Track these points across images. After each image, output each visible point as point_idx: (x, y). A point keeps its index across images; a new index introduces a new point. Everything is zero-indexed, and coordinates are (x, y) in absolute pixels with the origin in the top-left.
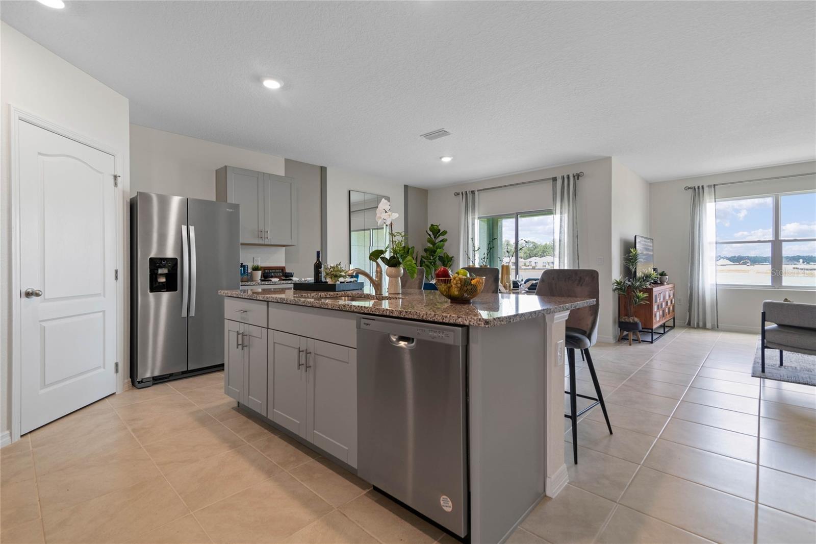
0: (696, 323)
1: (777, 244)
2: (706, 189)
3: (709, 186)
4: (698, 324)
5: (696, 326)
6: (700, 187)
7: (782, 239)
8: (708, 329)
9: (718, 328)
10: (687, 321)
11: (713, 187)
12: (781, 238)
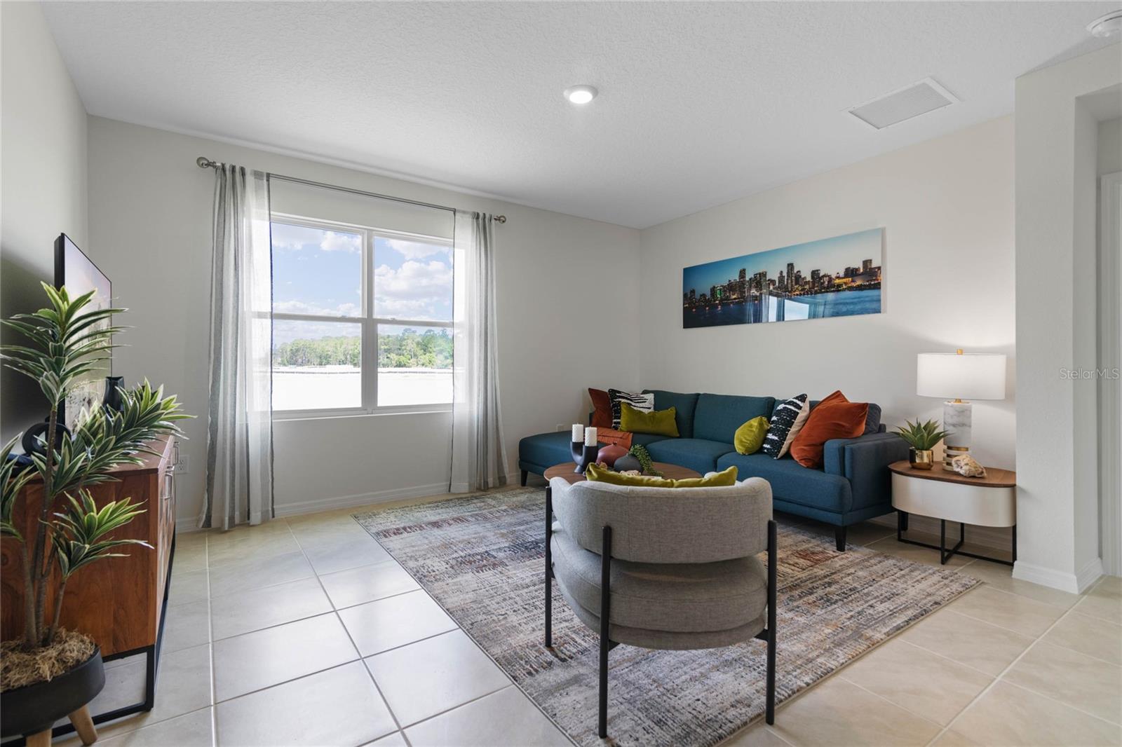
0: (227, 519)
1: (369, 325)
2: (250, 179)
3: (258, 175)
4: (232, 518)
5: (226, 527)
6: (237, 169)
7: (379, 317)
8: (253, 526)
9: (273, 517)
10: (204, 516)
11: (265, 178)
12: (376, 316)
